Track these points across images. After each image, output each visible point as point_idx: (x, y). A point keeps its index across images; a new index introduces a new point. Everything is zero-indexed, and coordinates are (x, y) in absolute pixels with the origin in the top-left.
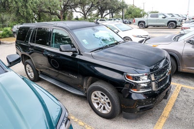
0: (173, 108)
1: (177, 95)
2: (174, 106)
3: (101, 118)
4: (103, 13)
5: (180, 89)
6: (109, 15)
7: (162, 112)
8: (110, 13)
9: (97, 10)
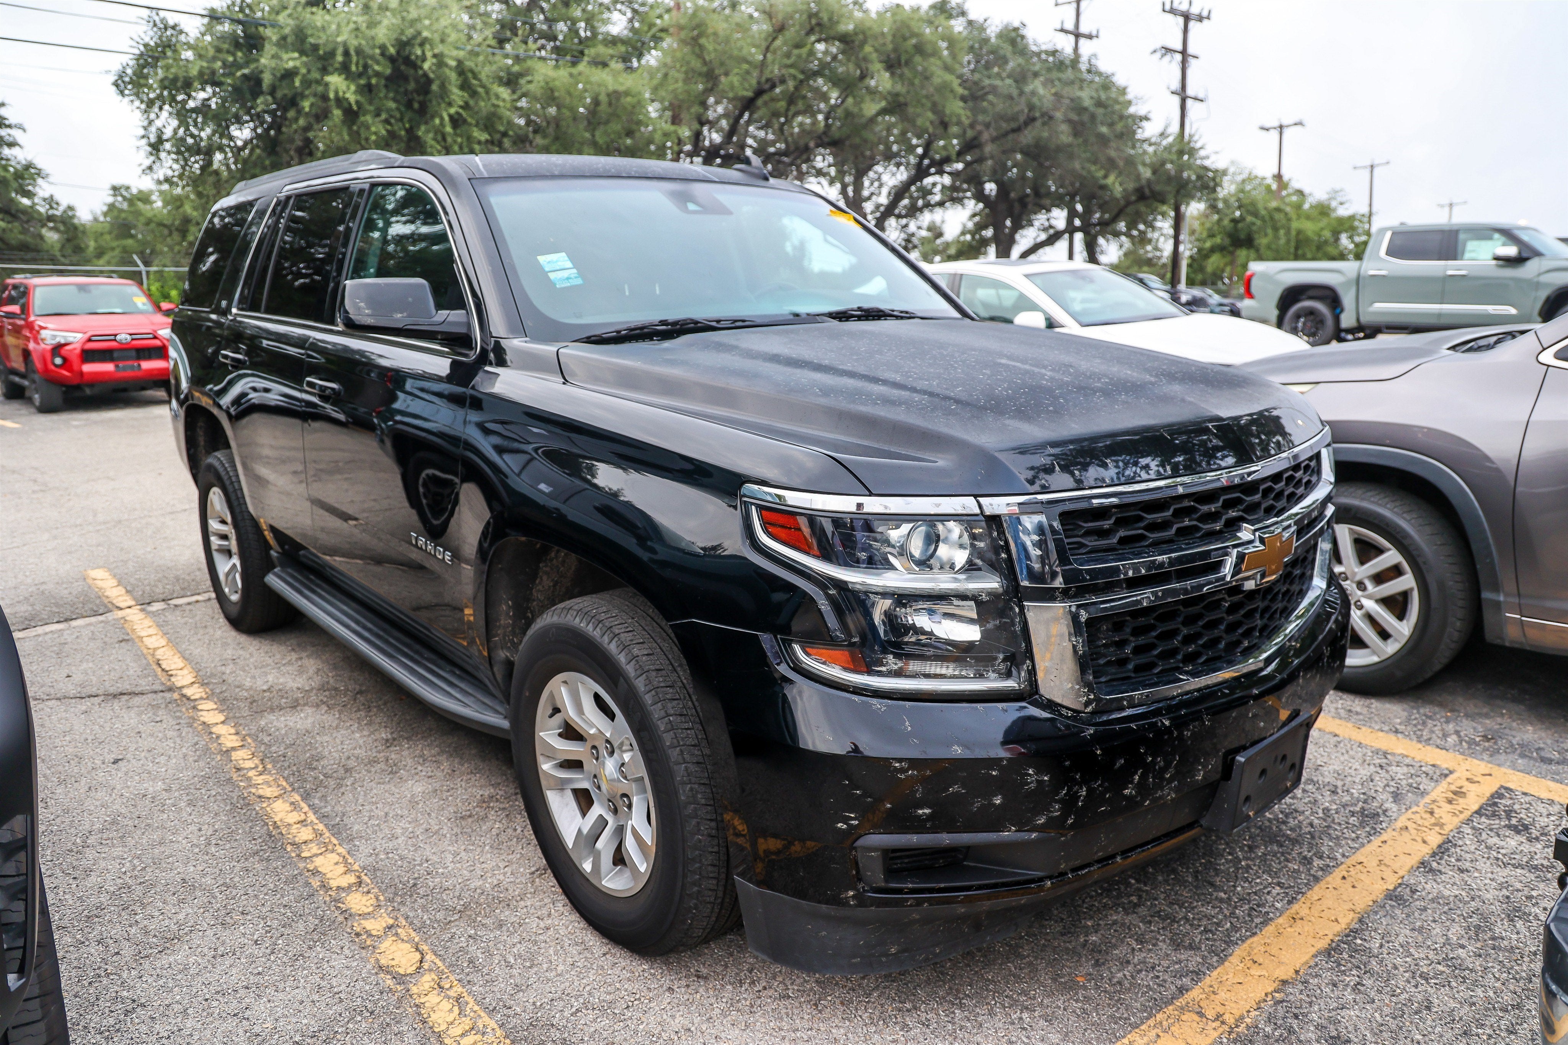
0: (1328, 952)
1: (1424, 851)
2: (1353, 933)
3: (592, 939)
4: (1018, 226)
5: (1472, 803)
6: (1062, 245)
7: (1197, 975)
8: (1071, 230)
9: (972, 206)
